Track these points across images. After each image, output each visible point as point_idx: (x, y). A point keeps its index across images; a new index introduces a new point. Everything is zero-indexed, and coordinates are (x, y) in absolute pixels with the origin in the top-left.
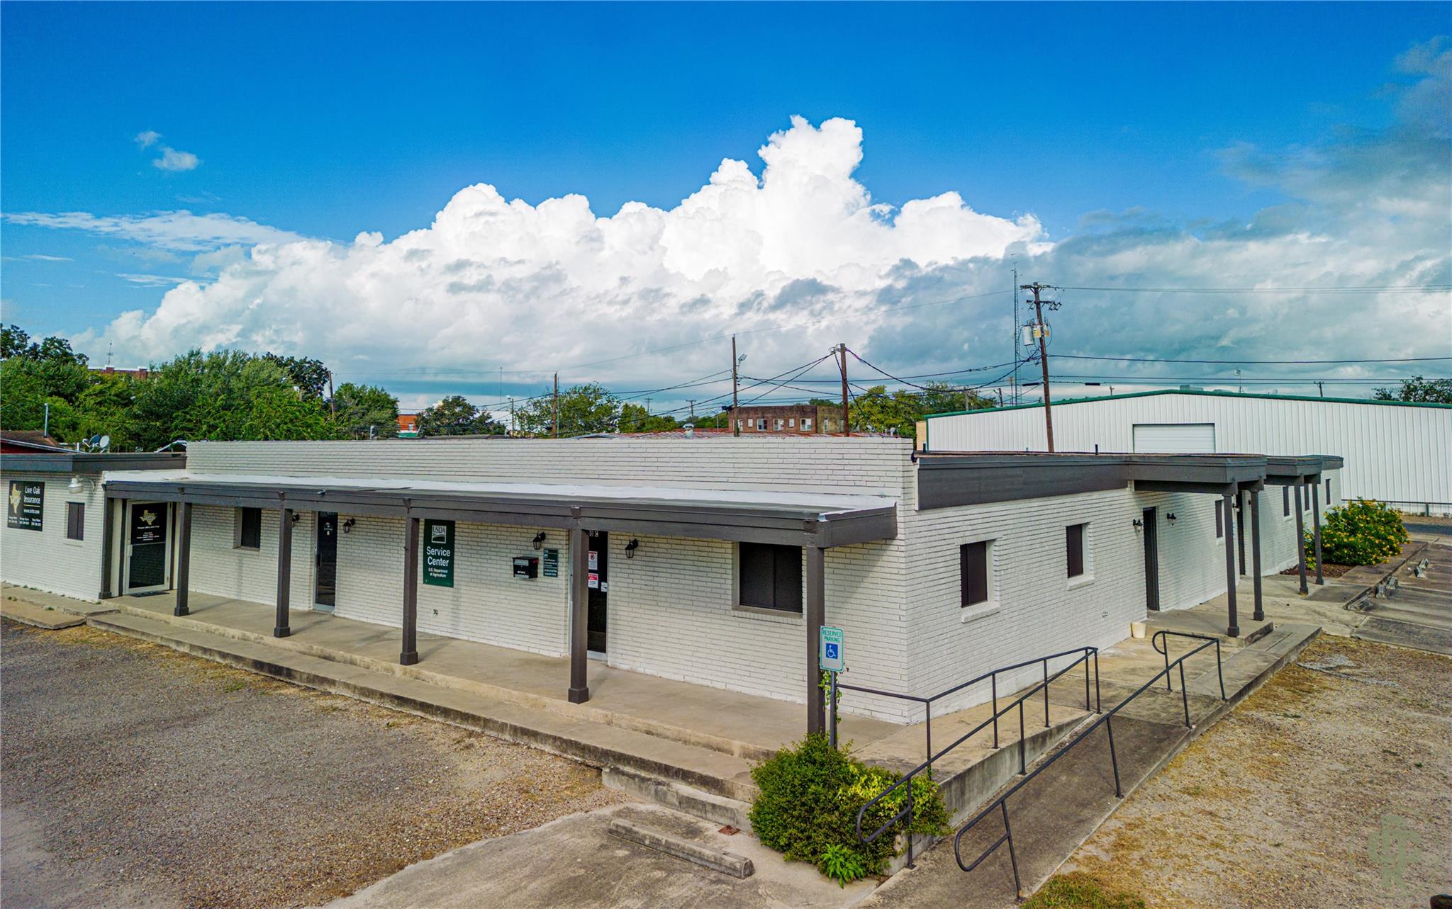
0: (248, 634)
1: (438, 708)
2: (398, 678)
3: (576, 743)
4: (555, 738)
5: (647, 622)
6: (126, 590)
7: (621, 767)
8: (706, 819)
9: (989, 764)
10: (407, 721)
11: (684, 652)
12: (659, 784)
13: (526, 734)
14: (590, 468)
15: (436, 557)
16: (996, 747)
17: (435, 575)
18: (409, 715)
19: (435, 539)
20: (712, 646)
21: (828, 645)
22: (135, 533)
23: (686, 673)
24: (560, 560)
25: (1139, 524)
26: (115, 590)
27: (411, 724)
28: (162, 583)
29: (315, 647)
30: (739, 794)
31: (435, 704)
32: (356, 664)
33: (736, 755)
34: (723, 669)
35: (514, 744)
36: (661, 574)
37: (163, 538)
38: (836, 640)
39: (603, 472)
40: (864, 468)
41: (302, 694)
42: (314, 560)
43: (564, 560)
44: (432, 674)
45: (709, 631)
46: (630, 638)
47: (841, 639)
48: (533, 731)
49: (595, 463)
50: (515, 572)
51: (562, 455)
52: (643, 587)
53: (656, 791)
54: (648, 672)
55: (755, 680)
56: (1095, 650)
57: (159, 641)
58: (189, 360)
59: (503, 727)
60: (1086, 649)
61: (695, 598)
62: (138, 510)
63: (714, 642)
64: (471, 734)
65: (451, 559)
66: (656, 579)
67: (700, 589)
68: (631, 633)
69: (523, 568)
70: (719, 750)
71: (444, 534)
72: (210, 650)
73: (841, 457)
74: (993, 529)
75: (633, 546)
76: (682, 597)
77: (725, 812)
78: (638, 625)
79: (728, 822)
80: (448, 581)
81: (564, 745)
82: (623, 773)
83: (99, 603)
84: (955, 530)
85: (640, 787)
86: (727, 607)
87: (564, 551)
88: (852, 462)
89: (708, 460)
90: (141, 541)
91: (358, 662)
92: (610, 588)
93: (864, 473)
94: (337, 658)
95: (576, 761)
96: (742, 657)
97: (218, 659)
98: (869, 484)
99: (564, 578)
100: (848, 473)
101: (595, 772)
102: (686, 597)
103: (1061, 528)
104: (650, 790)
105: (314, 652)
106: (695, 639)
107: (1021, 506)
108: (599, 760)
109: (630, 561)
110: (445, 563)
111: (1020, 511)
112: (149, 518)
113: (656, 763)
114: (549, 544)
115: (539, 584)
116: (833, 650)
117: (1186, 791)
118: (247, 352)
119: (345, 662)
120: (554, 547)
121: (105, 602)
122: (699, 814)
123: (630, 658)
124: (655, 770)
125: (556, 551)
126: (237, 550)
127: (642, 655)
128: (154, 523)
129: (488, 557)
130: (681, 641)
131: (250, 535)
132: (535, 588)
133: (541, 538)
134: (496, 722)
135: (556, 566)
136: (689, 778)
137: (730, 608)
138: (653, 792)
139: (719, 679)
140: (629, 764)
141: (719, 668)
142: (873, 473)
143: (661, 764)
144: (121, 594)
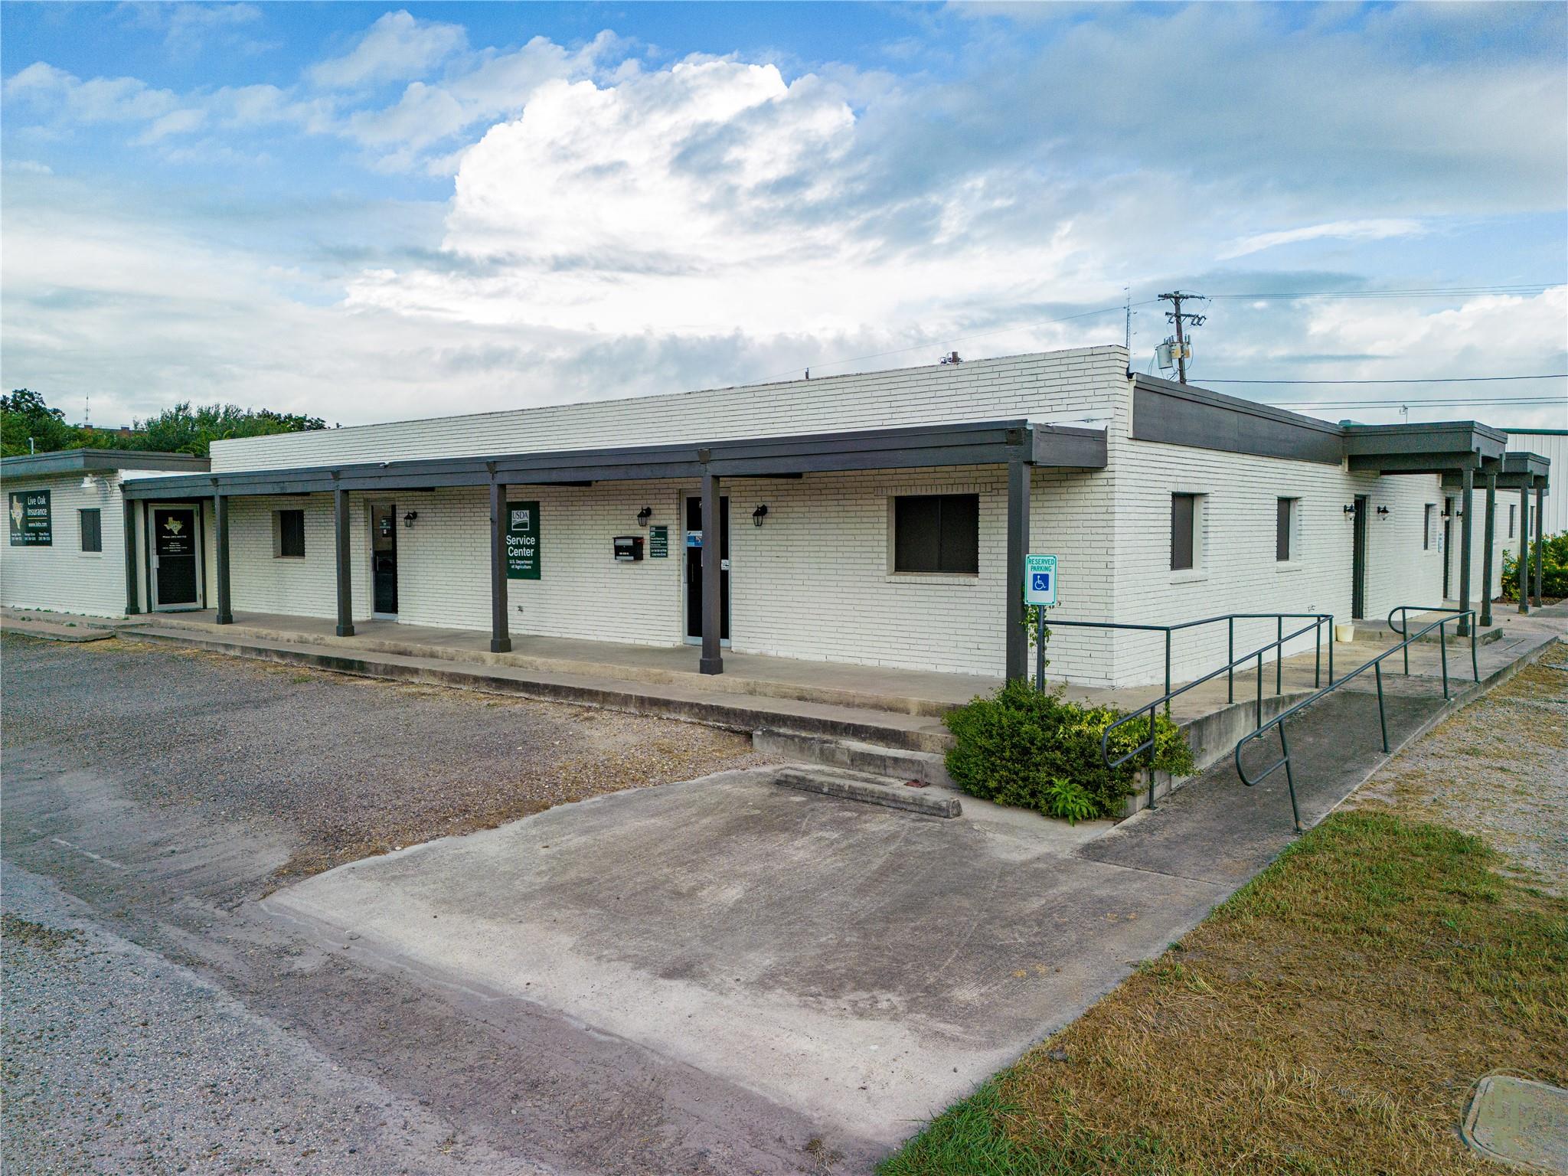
0: (306, 635)
1: (546, 686)
2: (492, 664)
3: (718, 707)
4: (692, 706)
5: (779, 598)
6: (156, 606)
7: (776, 729)
8: (886, 775)
9: (1225, 717)
10: (510, 701)
11: (826, 629)
12: (825, 742)
13: (655, 705)
14: (706, 426)
15: (518, 546)
16: (1230, 702)
17: (518, 567)
18: (512, 697)
19: (515, 527)
20: (862, 620)
21: (1035, 576)
22: (160, 543)
23: (829, 652)
24: (669, 537)
25: (1350, 510)
26: (143, 606)
27: (514, 704)
28: (195, 600)
29: (387, 643)
30: (928, 745)
31: (541, 682)
32: (437, 657)
33: (913, 713)
34: (875, 644)
35: (642, 716)
36: (795, 543)
37: (192, 550)
38: (1046, 569)
39: (722, 430)
40: (1064, 388)
41: (381, 685)
42: (370, 564)
43: (675, 537)
44: (530, 658)
45: (857, 602)
46: (759, 619)
47: (1053, 567)
48: (664, 700)
49: (711, 420)
50: (617, 554)
51: (669, 414)
52: (774, 559)
53: (822, 751)
54: (781, 654)
55: (916, 653)
56: (1329, 618)
57: (204, 647)
58: (177, 415)
59: (626, 700)
60: (1319, 617)
61: (840, 566)
62: (161, 518)
63: (863, 614)
64: (589, 709)
65: (537, 547)
66: (790, 549)
67: (846, 555)
68: (759, 614)
69: (627, 549)
70: (891, 709)
71: (527, 519)
72: (266, 651)
73: (1034, 378)
74: (1206, 481)
75: (761, 512)
76: (822, 566)
77: (910, 765)
78: (768, 603)
79: (913, 776)
80: (534, 573)
81: (703, 711)
82: (779, 735)
83: (127, 619)
84: (1168, 472)
85: (800, 747)
86: (880, 573)
87: (675, 527)
88: (1048, 383)
89: (857, 402)
90: (168, 552)
91: (440, 654)
92: (733, 564)
93: (1065, 395)
94: (415, 652)
95: (719, 728)
96: (900, 628)
97: (276, 659)
98: (1070, 408)
99: (675, 557)
100: (1042, 397)
101: (742, 738)
102: (829, 566)
103: (1272, 497)
104: (814, 750)
105: (386, 648)
106: (840, 613)
107: (1233, 460)
108: (747, 725)
109: (758, 532)
110: (529, 552)
111: (1233, 466)
112: (174, 526)
113: (819, 721)
114: (655, 521)
115: (645, 567)
116: (1042, 582)
117: (1462, 751)
118: (240, 407)
119: (424, 656)
120: (663, 523)
121: (134, 617)
122: (877, 771)
123: (759, 641)
124: (818, 728)
125: (665, 528)
126: (278, 560)
127: (774, 636)
128: (180, 532)
129: (581, 541)
130: (822, 617)
131: (292, 544)
132: (640, 572)
133: (646, 513)
134: (618, 695)
135: (666, 545)
136: (861, 733)
137: (885, 573)
138: (817, 751)
139: (870, 656)
140: (785, 725)
141: (870, 644)
142: (1077, 394)
143: (826, 721)
144: (150, 611)
